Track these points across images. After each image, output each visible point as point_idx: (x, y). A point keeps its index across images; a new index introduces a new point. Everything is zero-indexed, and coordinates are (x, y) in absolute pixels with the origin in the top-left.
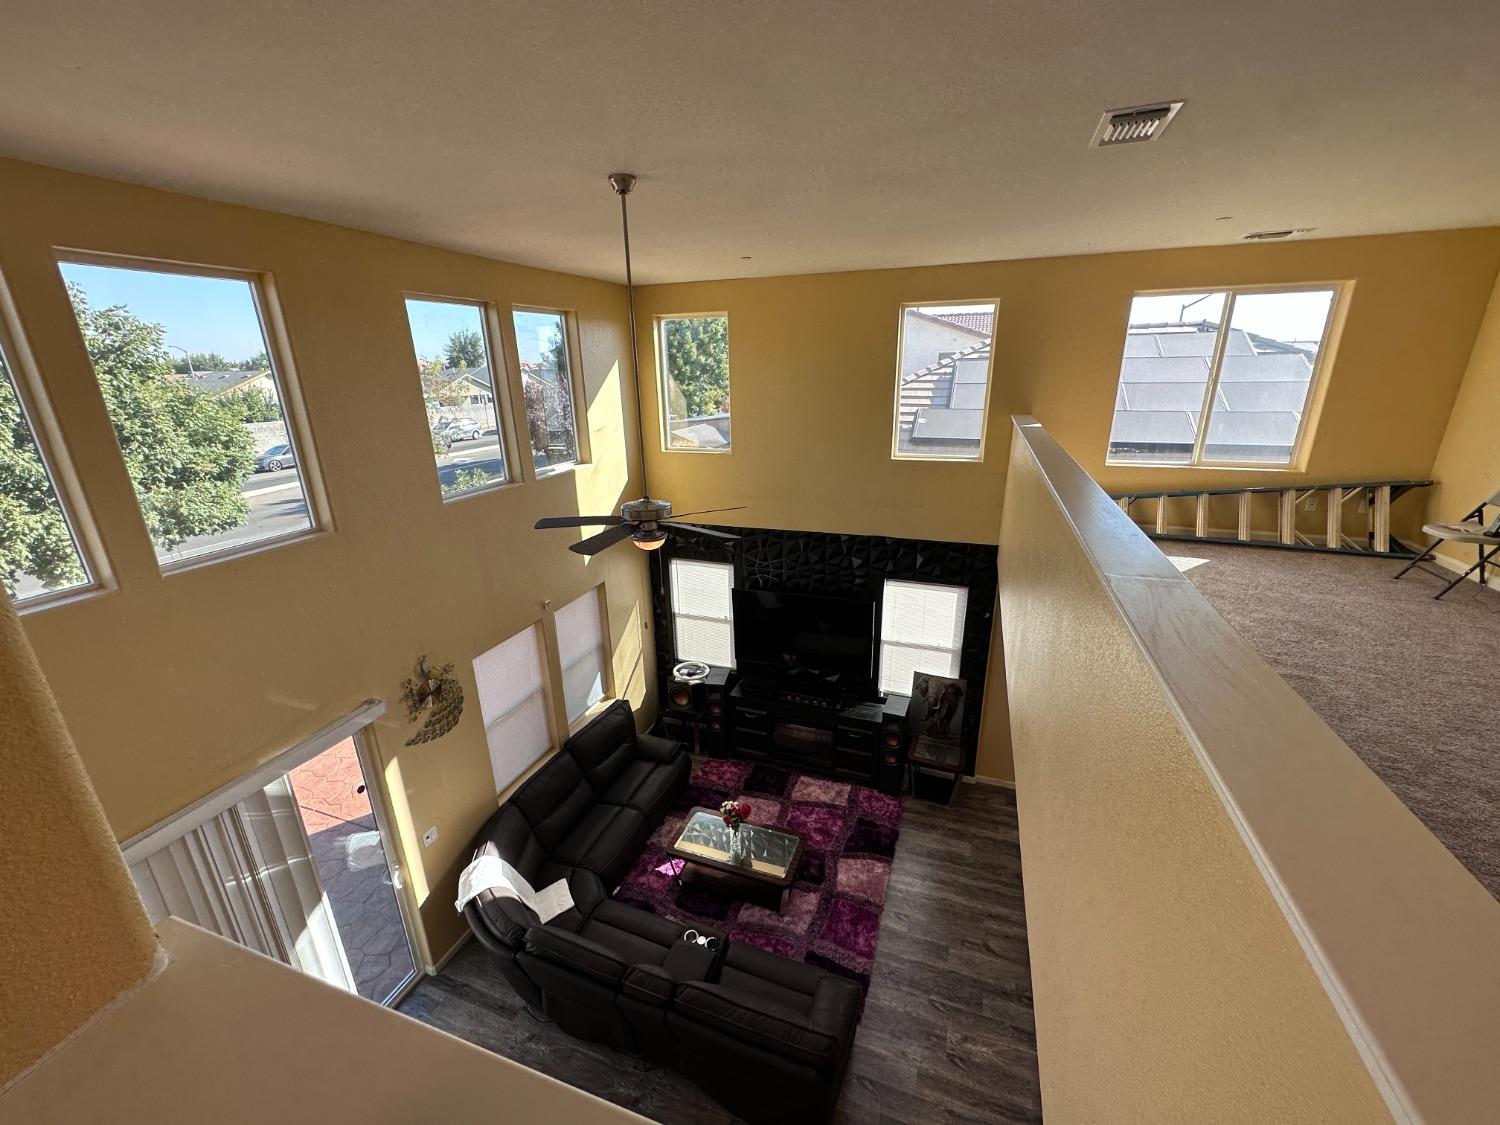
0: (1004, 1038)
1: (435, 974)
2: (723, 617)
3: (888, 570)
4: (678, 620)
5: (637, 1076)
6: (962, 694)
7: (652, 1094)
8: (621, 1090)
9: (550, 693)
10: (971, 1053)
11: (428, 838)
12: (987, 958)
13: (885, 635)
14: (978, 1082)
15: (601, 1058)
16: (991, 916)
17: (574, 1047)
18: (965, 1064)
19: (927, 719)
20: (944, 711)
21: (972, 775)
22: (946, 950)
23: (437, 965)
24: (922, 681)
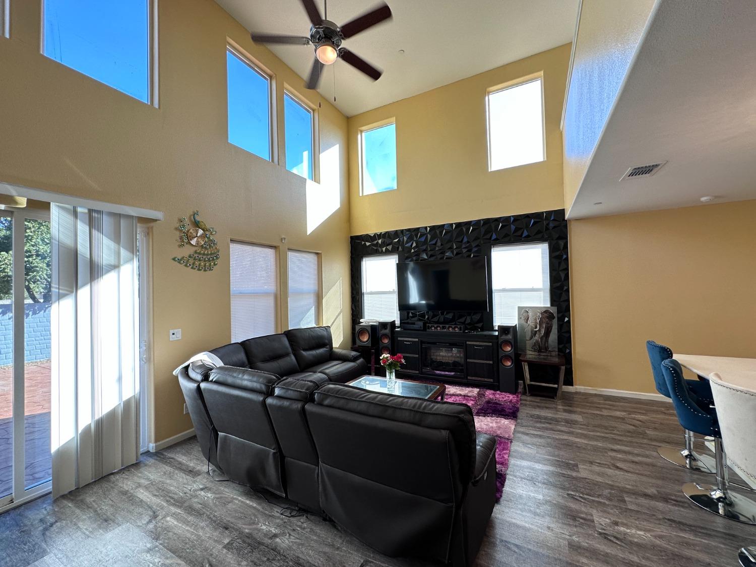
0: (660, 526)
1: (154, 451)
2: (392, 290)
3: (493, 238)
4: (365, 296)
5: (282, 519)
6: (554, 318)
7: (292, 533)
8: (264, 527)
9: (279, 296)
10: (625, 534)
11: (173, 334)
12: (618, 472)
13: (495, 285)
14: (643, 558)
15: (255, 505)
16: (612, 450)
17: (235, 497)
18: (622, 542)
19: (531, 338)
20: (543, 332)
21: (572, 385)
22: (576, 465)
23: (158, 443)
24: (524, 312)
